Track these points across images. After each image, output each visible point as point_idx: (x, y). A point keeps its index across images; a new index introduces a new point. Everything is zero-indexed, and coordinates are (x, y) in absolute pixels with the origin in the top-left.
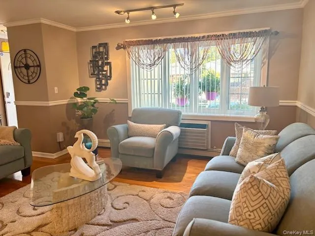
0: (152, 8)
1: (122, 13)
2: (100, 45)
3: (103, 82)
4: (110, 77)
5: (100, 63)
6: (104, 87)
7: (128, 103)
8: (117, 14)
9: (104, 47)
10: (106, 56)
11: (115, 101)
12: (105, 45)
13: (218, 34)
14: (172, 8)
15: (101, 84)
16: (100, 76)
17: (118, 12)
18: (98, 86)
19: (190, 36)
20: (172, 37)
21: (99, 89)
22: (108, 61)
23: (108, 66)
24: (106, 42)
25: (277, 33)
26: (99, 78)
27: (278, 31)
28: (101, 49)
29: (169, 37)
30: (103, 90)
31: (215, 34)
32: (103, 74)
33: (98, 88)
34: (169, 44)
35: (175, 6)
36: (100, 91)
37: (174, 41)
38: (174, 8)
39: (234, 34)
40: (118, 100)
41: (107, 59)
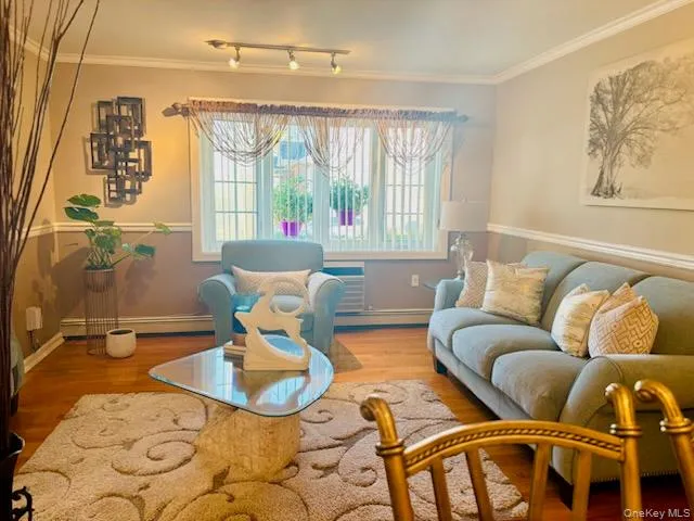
0: (290, 48)
1: (224, 46)
2: (122, 100)
3: (128, 185)
4: (148, 173)
5: (120, 141)
6: (128, 196)
7: (191, 232)
8: (212, 47)
9: (133, 108)
10: (136, 128)
11: (166, 227)
12: (136, 103)
13: (381, 108)
14: (329, 55)
15: (121, 191)
16: (119, 173)
17: (215, 44)
18: (113, 195)
19: (332, 106)
20: (298, 105)
21: (117, 201)
22: (142, 139)
23: (142, 151)
24: (139, 96)
25: (465, 118)
26: (117, 176)
27: (468, 115)
28: (124, 111)
29: (290, 104)
30: (127, 203)
31: (375, 107)
32: (127, 168)
33: (111, 199)
34: (290, 117)
35: (334, 52)
36: (118, 206)
37: (301, 111)
38: (333, 56)
39: (407, 113)
40: (174, 226)
41: (140, 133)
